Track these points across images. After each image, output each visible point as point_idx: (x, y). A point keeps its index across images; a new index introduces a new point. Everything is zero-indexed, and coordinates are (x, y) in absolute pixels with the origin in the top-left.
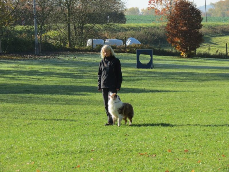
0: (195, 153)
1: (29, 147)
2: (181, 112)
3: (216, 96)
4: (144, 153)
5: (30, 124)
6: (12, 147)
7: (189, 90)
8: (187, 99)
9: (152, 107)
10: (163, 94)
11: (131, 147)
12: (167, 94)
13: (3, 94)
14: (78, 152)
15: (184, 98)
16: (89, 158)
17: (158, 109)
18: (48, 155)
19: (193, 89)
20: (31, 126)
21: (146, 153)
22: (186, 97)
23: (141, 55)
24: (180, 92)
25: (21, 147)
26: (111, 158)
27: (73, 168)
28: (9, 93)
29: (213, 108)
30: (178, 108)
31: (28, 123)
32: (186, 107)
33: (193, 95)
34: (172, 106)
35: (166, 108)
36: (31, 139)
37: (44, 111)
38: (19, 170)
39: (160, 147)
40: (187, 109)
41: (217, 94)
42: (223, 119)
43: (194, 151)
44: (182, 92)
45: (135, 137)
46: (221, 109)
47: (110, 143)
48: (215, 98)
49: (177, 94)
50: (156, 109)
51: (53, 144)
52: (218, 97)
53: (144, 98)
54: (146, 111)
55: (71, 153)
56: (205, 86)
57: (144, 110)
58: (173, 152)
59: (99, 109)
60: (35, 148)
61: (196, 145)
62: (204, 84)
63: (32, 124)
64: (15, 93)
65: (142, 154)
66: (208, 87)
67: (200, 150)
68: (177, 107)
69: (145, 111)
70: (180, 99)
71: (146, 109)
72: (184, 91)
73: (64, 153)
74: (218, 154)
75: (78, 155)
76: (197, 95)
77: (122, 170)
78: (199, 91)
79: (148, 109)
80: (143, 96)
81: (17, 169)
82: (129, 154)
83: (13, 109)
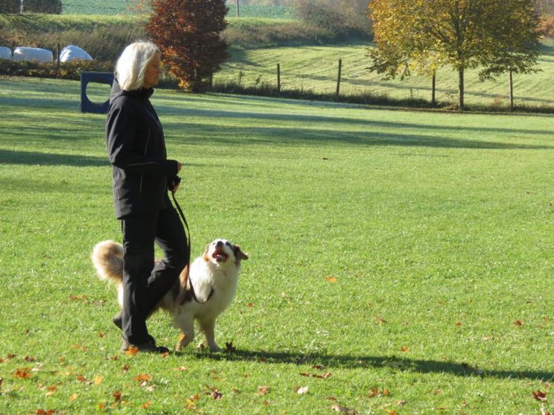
3: (248, 176)
4: (80, 296)
7: (190, 162)
11: (52, 281)
19: (199, 161)
21: (85, 296)
23: (90, 84)
26: (6, 304)
33: (199, 174)
41: (250, 174)
42: (257, 227)
45: (64, 261)
46: (256, 206)
47: (8, 273)
48: (245, 181)
52: (251, 179)
53: (90, 179)
54: (94, 207)
56: (225, 155)
57: (89, 203)
62: (224, 149)
65: (76, 298)
66: (234, 156)
69: (90, 206)
71: (93, 201)
76: (208, 174)
77: (28, 332)
78: (211, 166)
79: (99, 202)
80: (89, 172)
82: (48, 298)
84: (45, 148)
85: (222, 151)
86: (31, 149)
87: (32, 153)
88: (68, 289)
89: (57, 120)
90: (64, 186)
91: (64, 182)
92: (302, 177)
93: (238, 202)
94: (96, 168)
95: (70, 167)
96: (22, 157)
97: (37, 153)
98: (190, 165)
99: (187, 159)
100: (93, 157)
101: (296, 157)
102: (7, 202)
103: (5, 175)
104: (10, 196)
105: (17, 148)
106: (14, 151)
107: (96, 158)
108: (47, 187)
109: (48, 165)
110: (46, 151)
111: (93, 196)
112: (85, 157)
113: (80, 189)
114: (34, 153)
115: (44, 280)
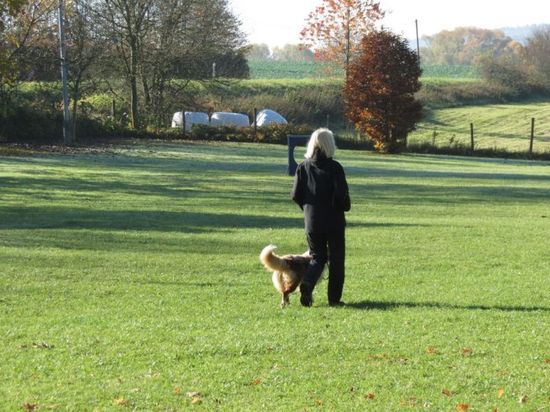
0: (485, 355)
1: (133, 342)
3: (478, 235)
4: (379, 355)
6: (98, 342)
7: (414, 222)
8: (419, 242)
9: (353, 259)
11: (346, 341)
13: (26, 230)
14: (241, 352)
15: (412, 240)
16: (270, 365)
17: (366, 263)
18: (179, 358)
19: (422, 221)
20: (112, 297)
21: (385, 355)
22: (416, 239)
23: (297, 149)
24: (400, 227)
25: (116, 342)
26: (313, 364)
27: (246, 385)
28: (40, 227)
29: (481, 261)
30: (407, 261)
31: (106, 292)
33: (430, 235)
34: (393, 258)
35: (382, 260)
36: (130, 326)
37: (127, 267)
38: (137, 390)
39: (407, 342)
40: (428, 264)
41: (479, 233)
42: (513, 285)
43: (483, 352)
44: (403, 227)
45: (344, 322)
46: (500, 265)
48: (477, 240)
50: (362, 263)
51: (180, 335)
52: (482, 239)
55: (225, 354)
56: (445, 215)
58: (439, 354)
59: (240, 262)
60: (147, 344)
61: (481, 340)
62: (442, 210)
63: (113, 293)
64: (49, 227)
65: (376, 358)
66: (454, 215)
68: (406, 258)
70: (404, 242)
72: (408, 225)
73: (213, 355)
74: (536, 358)
75: (242, 359)
76: (438, 234)
77: (352, 390)
78: (438, 226)
81: (133, 387)
82: (350, 358)
83: (61, 263)
84: (269, 211)
85: (440, 211)
86: (257, 213)
87: (258, 217)
88: (364, 348)
89: (270, 184)
92: (531, 235)
93: (480, 261)
96: (250, 221)
97: (263, 216)
98: (416, 225)
99: (411, 219)
101: (514, 215)
102: (259, 265)
103: (243, 238)
105: (243, 212)
106: (240, 215)
109: (279, 228)
110: (272, 214)
114: (260, 216)
115: (337, 340)
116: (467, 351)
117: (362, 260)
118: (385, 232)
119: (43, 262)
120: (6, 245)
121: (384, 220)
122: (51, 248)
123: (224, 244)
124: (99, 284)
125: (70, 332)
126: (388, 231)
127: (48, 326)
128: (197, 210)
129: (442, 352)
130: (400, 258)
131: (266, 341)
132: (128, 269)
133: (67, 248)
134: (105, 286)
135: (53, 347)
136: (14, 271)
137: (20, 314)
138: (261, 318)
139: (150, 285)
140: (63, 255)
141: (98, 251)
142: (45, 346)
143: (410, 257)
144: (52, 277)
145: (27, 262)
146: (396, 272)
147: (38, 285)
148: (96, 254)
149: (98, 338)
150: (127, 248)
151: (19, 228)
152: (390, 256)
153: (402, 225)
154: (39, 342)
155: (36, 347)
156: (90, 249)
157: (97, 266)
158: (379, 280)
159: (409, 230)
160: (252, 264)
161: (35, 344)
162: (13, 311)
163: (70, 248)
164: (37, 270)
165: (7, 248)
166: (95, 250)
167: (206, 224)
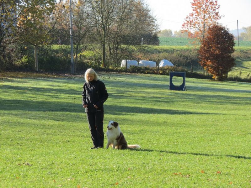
0: (227, 174)
1: (69, 164)
2: (213, 134)
3: (247, 119)
4: (178, 173)
5: (68, 141)
6: (53, 163)
7: (220, 113)
8: (219, 122)
9: (185, 128)
10: (195, 117)
11: (165, 166)
12: (199, 116)
13: (41, 112)
14: (116, 170)
15: (216, 121)
16: (126, 176)
18: (87, 172)
19: (224, 112)
21: (180, 173)
22: (218, 120)
23: (174, 77)
24: (212, 115)
25: (61, 164)
26: (147, 176)
27: (111, 185)
28: (47, 111)
30: (210, 130)
31: (67, 141)
32: (218, 130)
33: (225, 118)
34: (204, 129)
35: (198, 130)
36: (70, 157)
37: (81, 130)
38: (61, 186)
39: (193, 168)
40: (219, 132)
41: (248, 118)
43: (226, 173)
44: (213, 115)
45: (169, 157)
47: (145, 162)
48: (245, 122)
49: (209, 116)
50: (189, 131)
51: (91, 161)
52: (248, 121)
53: (176, 120)
55: (109, 170)
56: (236, 110)
57: (177, 131)
58: (206, 173)
59: (134, 129)
60: (75, 165)
61: (227, 167)
62: (235, 107)
63: (70, 142)
64: (53, 111)
65: (176, 174)
66: (239, 110)
67: (232, 172)
69: (178, 133)
70: (212, 121)
71: (179, 130)
72: (216, 114)
73: (102, 171)
74: (249, 177)
75: (116, 173)
76: (229, 118)
78: (230, 114)
79: (181, 131)
80: (175, 117)
81: (59, 185)
82: (164, 174)
83: (51, 127)
88: (173, 170)
89: (160, 93)
90: (165, 124)
91: (165, 122)
93: (243, 131)
94: (179, 115)
95: (167, 115)
96: (145, 110)
97: (152, 108)
98: (220, 114)
99: (219, 111)
100: (177, 110)
102: (141, 130)
103: (139, 118)
104: (142, 128)
105: (143, 106)
106: (141, 108)
107: (178, 111)
108: (158, 124)
109: (157, 114)
110: (156, 107)
111: (179, 128)
112: (173, 110)
113: (173, 125)
114: (150, 108)
115: (162, 166)
116: (219, 172)
117: (190, 129)
118: (204, 117)
119: (43, 126)
120: (30, 118)
121: (206, 111)
122: (50, 121)
123: (130, 120)
124: (65, 137)
125: (42, 158)
126: (206, 117)
127: (33, 155)
128: (122, 105)
129: (207, 172)
130: (207, 129)
131: (129, 165)
132: (81, 131)
133: (57, 120)
134: (68, 138)
135: (32, 165)
136: (29, 130)
137: (24, 150)
138: (132, 154)
139: (88, 138)
140: (54, 123)
141: (71, 122)
142: (28, 165)
143: (211, 129)
144: (45, 134)
145: (36, 126)
146: (202, 135)
147: (37, 137)
148: (69, 124)
149: (53, 162)
150: (84, 121)
151: (38, 111)
152: (202, 128)
153: (214, 114)
154: (26, 163)
155: (24, 165)
156: (68, 121)
157: (67, 129)
158: (193, 138)
159: (215, 116)
160: (138, 130)
161: (24, 164)
162: (21, 148)
163: (58, 121)
164: (39, 130)
165: (30, 120)
166: (70, 121)
167: (124, 111)
